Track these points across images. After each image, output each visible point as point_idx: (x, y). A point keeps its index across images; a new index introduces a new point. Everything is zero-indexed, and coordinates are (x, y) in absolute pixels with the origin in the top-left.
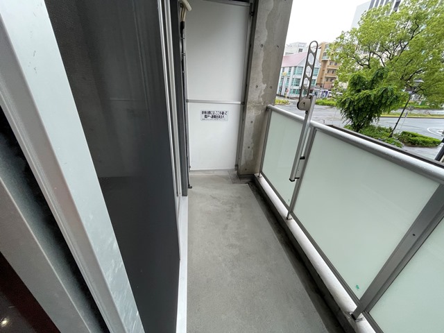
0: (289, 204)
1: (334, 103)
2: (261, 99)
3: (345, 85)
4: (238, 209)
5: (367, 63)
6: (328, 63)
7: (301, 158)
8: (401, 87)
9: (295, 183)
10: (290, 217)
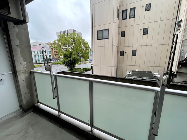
0: (57, 109)
1: (61, 63)
2: (26, 69)
3: (63, 57)
4: (31, 129)
5: (66, 50)
6: (54, 50)
7: (55, 88)
8: (78, 56)
9: (56, 99)
10: (60, 113)
